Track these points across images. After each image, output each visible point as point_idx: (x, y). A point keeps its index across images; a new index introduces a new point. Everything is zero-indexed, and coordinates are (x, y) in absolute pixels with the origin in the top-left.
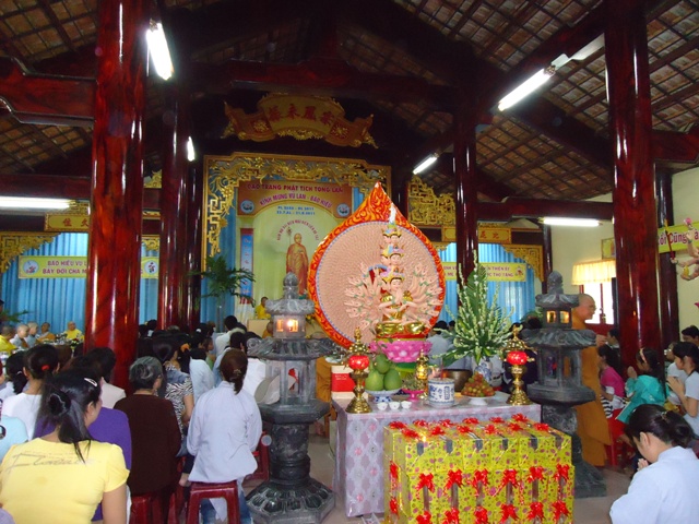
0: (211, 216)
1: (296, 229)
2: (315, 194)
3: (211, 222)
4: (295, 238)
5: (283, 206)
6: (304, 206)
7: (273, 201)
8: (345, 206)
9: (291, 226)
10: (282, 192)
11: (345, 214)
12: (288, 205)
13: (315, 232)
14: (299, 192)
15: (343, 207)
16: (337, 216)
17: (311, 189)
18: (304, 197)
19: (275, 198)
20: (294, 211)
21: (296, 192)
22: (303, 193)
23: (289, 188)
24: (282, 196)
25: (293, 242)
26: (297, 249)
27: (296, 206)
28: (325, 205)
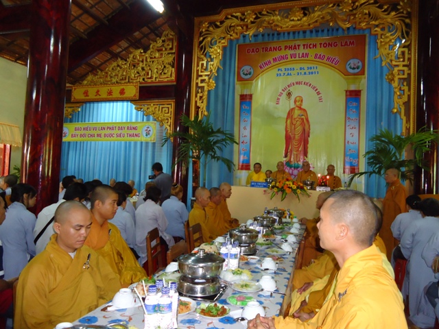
0: (200, 78)
1: (297, 91)
2: (320, 51)
3: (200, 85)
4: (295, 102)
5: (283, 68)
6: (305, 66)
7: (273, 63)
8: (356, 61)
9: (291, 89)
10: (283, 53)
11: (356, 71)
12: (289, 67)
13: (319, 93)
14: (302, 51)
15: (354, 62)
16: (346, 74)
17: (315, 46)
18: (307, 55)
19: (275, 60)
20: (295, 72)
21: (297, 52)
22: (306, 51)
23: (290, 48)
24: (283, 58)
25: (293, 106)
26: (297, 113)
27: (297, 66)
28: (332, 62)
